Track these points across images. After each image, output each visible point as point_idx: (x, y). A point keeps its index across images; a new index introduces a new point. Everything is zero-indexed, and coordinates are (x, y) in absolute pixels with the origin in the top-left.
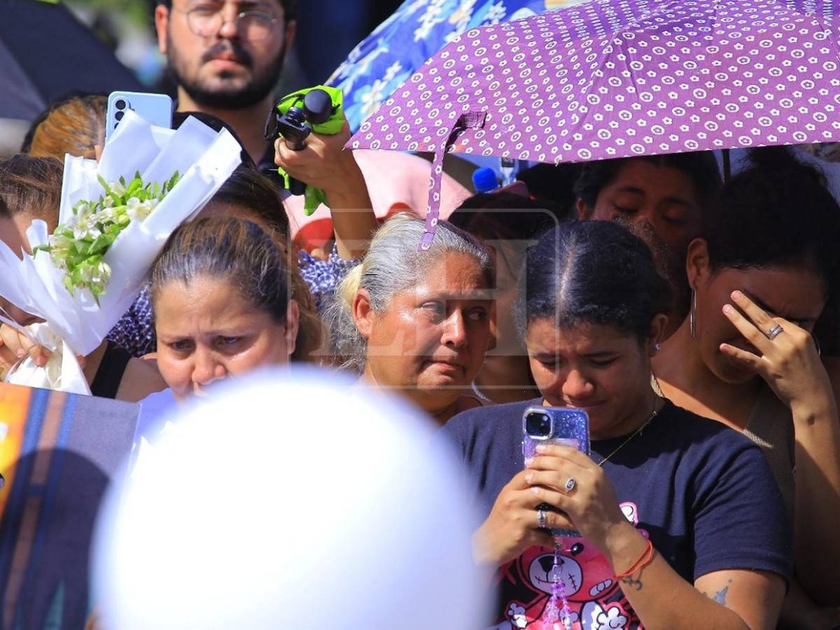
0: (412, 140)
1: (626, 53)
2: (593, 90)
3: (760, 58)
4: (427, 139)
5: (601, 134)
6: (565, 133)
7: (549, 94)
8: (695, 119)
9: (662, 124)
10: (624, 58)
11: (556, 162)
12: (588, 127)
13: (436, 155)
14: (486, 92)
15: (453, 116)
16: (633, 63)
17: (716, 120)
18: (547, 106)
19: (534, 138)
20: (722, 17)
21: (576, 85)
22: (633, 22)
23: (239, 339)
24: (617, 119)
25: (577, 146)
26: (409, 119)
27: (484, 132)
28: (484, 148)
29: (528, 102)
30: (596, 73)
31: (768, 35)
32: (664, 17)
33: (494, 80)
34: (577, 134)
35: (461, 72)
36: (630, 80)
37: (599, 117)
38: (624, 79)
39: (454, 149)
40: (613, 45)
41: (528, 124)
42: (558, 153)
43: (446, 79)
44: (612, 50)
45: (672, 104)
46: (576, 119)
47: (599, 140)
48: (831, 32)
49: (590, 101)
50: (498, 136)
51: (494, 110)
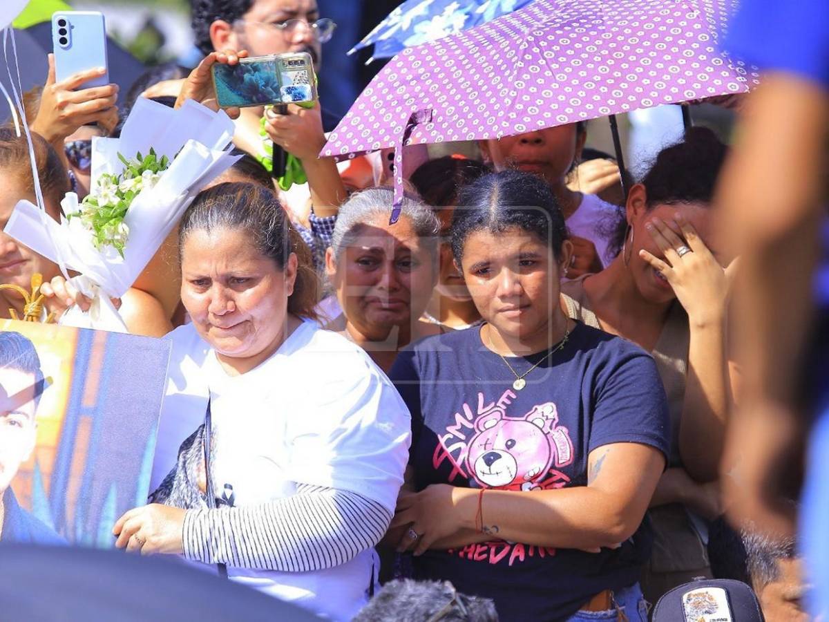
0: (374, 141)
1: (539, 46)
2: (518, 78)
3: (647, 36)
4: (386, 139)
5: (531, 111)
6: (501, 114)
7: (481, 87)
8: (604, 89)
9: (578, 97)
10: (538, 50)
11: (498, 137)
12: (519, 107)
13: (396, 149)
14: (427, 93)
15: (405, 117)
16: (545, 53)
17: (621, 89)
18: (481, 95)
19: (476, 122)
20: (607, 12)
21: (502, 76)
22: (537, 24)
23: (248, 279)
24: (542, 98)
25: (513, 122)
26: (369, 125)
27: (432, 124)
28: (436, 136)
29: (465, 95)
30: (518, 64)
31: (650, 19)
32: (562, 18)
33: (432, 83)
34: (511, 113)
35: (404, 82)
36: (546, 66)
37: (526, 98)
38: (541, 67)
39: (411, 141)
40: (528, 41)
41: (469, 112)
42: (498, 131)
43: (392, 89)
44: (527, 45)
45: (583, 80)
46: (508, 101)
47: (530, 116)
48: (699, 12)
49: (517, 86)
50: (445, 126)
51: (439, 106)
